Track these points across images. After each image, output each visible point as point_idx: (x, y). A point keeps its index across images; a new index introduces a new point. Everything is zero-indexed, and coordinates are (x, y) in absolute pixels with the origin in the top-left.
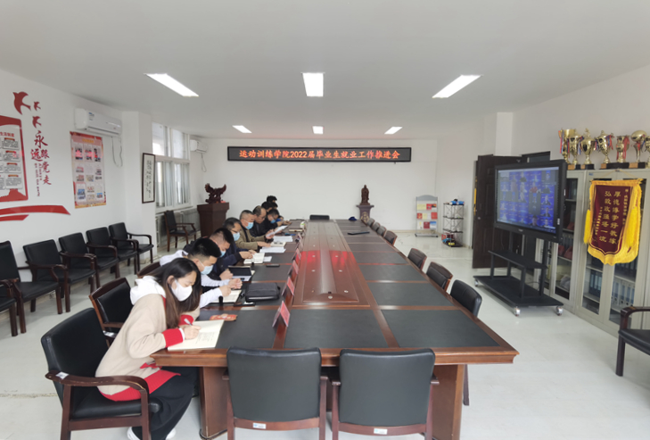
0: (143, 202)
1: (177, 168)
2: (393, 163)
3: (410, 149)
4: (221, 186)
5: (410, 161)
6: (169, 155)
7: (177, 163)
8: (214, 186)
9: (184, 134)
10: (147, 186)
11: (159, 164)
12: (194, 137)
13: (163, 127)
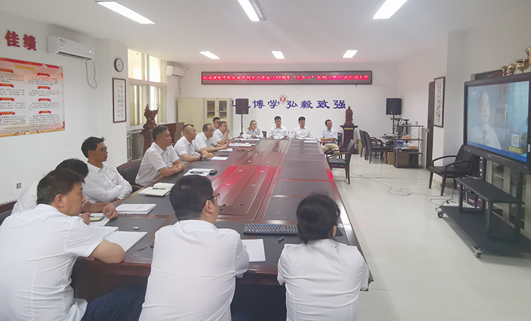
0: (114, 122)
2: (355, 86)
3: (371, 71)
5: (371, 84)
6: (146, 80)
7: (154, 86)
9: (162, 62)
10: (118, 108)
11: (135, 87)
12: (170, 63)
13: (140, 54)
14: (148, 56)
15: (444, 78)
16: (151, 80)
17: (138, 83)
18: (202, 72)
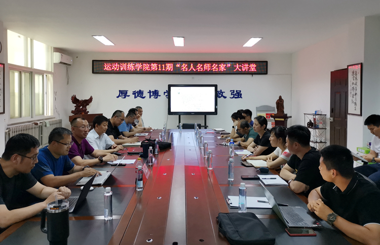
3: (267, 62)
6: (30, 66)
7: (39, 74)
9: (48, 47)
11: (16, 74)
12: (57, 50)
13: (22, 37)
14: (32, 41)
15: (362, 64)
16: (36, 67)
17: (21, 70)
18: (93, 61)
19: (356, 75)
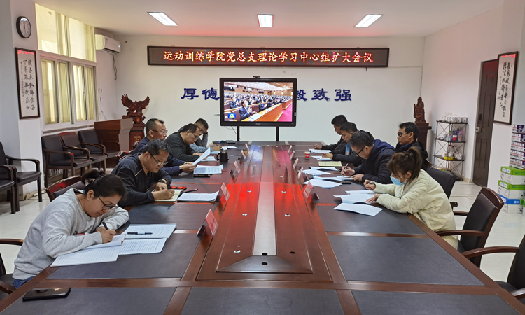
0: (21, 118)
1: (77, 71)
2: (363, 70)
3: (388, 49)
4: (143, 99)
5: (387, 66)
6: (65, 54)
7: (78, 65)
8: (133, 98)
9: (87, 27)
10: (26, 96)
11: (50, 65)
12: (99, 31)
13: (53, 12)
14: (65, 17)
15: (517, 53)
18: (148, 47)
19: (509, 68)
